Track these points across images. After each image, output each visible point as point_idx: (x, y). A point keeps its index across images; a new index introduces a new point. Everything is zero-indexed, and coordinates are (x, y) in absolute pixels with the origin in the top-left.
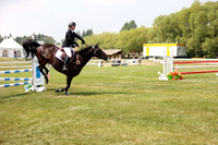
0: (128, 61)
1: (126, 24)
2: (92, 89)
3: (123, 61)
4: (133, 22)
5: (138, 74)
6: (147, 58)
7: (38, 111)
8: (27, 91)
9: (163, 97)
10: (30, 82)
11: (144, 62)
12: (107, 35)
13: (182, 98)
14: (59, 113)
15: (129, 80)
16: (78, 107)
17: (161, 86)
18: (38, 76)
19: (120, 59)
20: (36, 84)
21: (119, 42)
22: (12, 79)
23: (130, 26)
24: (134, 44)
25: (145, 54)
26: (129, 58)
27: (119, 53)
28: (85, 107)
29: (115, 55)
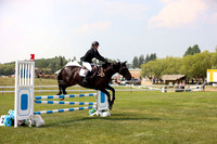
0: (192, 87)
1: (190, 49)
2: (157, 114)
3: (186, 87)
4: (196, 46)
5: (202, 100)
6: (211, 83)
7: (102, 136)
8: (92, 115)
10: (94, 106)
11: (208, 88)
12: (171, 59)
14: (123, 139)
15: (193, 106)
16: (142, 134)
18: (103, 101)
19: (183, 84)
20: (100, 109)
21: (183, 68)
22: (77, 103)
23: (194, 50)
24: (197, 69)
25: (208, 80)
26: (192, 83)
27: (183, 78)
28: (149, 134)
29: (179, 81)
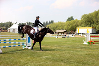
0: (69, 35)
1: (69, 18)
2: (53, 48)
3: (67, 35)
4: (72, 17)
5: (74, 41)
6: (78, 34)
7: (29, 58)
8: (24, 48)
9: (85, 52)
10: (25, 44)
11: (77, 36)
12: (60, 23)
13: (94, 53)
14: (38, 59)
15: (70, 44)
16: (47, 56)
17: (85, 47)
18: (29, 42)
19: (66, 34)
20: (28, 45)
21: (66, 27)
22: (17, 43)
23: (71, 19)
24: (72, 27)
25: (77, 32)
26: (70, 34)
27: (66, 31)
28: (50, 56)
29: (64, 33)
